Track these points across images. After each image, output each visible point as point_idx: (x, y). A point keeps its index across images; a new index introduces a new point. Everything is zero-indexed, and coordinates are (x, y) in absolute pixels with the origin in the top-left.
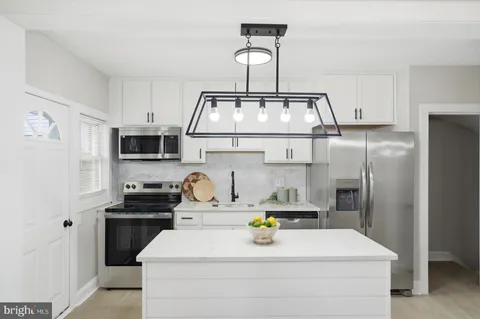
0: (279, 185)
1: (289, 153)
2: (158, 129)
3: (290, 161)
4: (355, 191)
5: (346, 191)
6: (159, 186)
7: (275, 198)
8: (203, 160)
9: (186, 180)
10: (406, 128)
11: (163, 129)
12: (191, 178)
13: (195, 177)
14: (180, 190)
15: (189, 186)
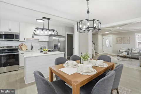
0: (42, 46)
1: (44, 39)
3: (45, 41)
4: (57, 46)
5: (56, 46)
6: (12, 47)
7: (41, 48)
8: (25, 41)
10: (64, 36)
12: (21, 45)
13: (22, 45)
14: (18, 48)
15: (20, 47)
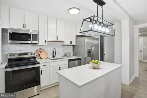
0: (66, 52)
1: (71, 42)
2: (28, 30)
6: (26, 54)
8: (46, 44)
9: (37, 51)
11: (31, 31)
12: (38, 51)
13: (40, 50)
14: (35, 56)
15: (38, 54)
